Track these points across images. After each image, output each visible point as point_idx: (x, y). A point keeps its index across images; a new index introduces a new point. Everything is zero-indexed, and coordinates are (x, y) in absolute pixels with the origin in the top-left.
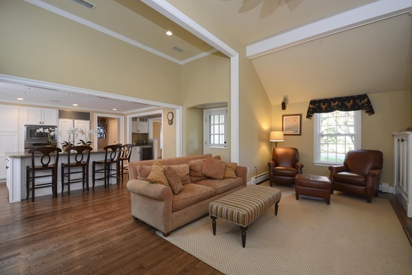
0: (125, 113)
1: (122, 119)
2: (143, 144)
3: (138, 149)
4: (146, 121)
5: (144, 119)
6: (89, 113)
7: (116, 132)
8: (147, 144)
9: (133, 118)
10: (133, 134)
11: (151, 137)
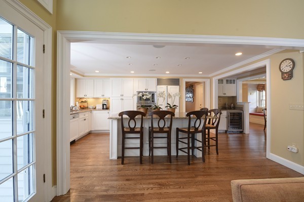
0: (210, 76)
1: (208, 82)
2: (230, 108)
3: (224, 113)
4: (234, 83)
5: (231, 80)
6: (179, 79)
7: (202, 95)
8: (234, 108)
9: (219, 80)
10: (219, 97)
11: (240, 100)
